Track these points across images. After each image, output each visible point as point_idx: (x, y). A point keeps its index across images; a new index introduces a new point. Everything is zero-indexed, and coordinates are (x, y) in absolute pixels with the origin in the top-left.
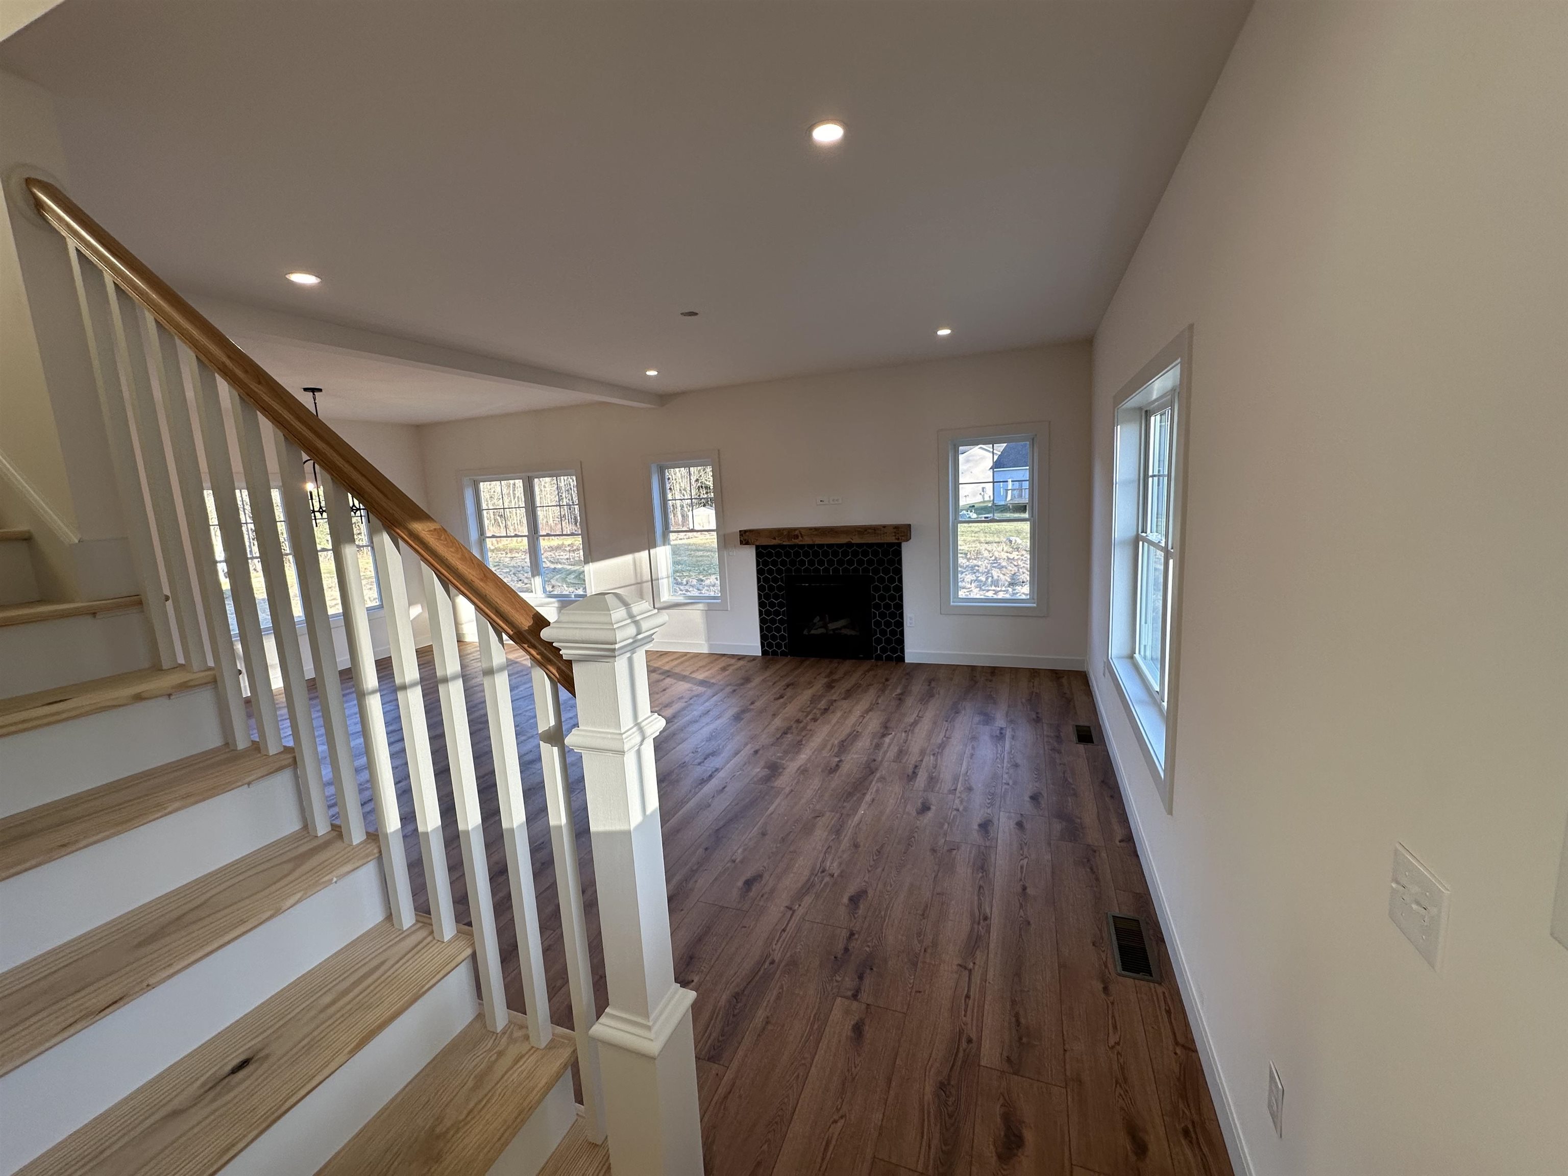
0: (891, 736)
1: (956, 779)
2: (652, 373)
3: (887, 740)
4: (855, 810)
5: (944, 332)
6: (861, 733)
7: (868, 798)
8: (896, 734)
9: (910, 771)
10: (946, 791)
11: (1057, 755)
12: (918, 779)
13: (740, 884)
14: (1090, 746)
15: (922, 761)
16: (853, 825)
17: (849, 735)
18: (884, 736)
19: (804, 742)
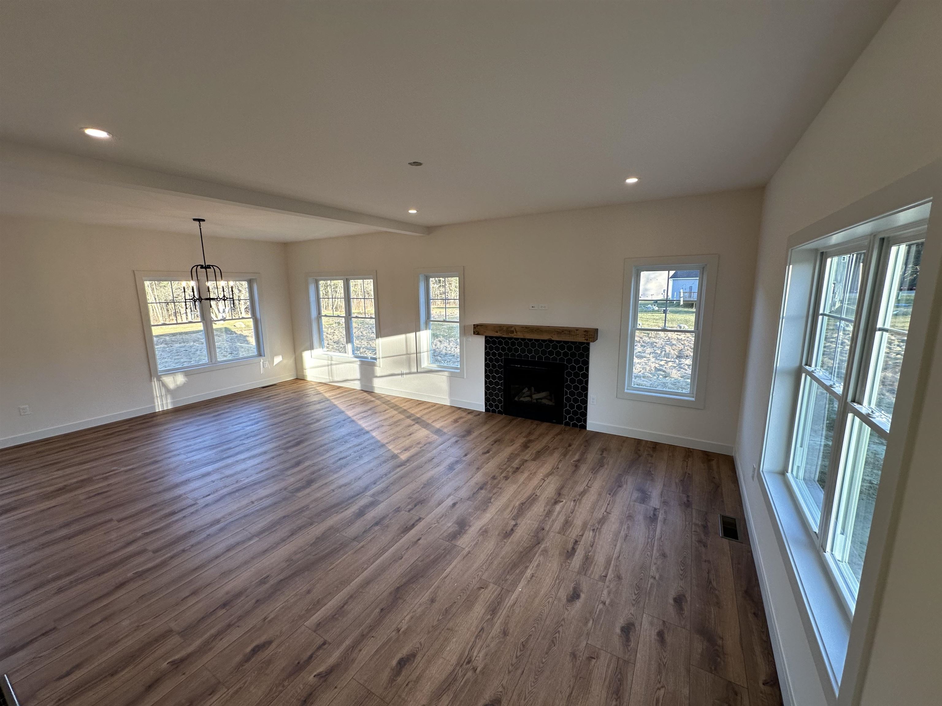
0: (561, 503)
1: (608, 562)
2: (413, 211)
3: (558, 507)
4: (515, 584)
5: (632, 181)
6: (539, 496)
7: (529, 572)
8: (566, 503)
9: (570, 546)
10: (597, 577)
11: (703, 549)
12: (575, 557)
13: (394, 662)
14: (734, 542)
15: (582, 535)
16: (508, 605)
17: (529, 497)
18: (556, 502)
19: (492, 500)
